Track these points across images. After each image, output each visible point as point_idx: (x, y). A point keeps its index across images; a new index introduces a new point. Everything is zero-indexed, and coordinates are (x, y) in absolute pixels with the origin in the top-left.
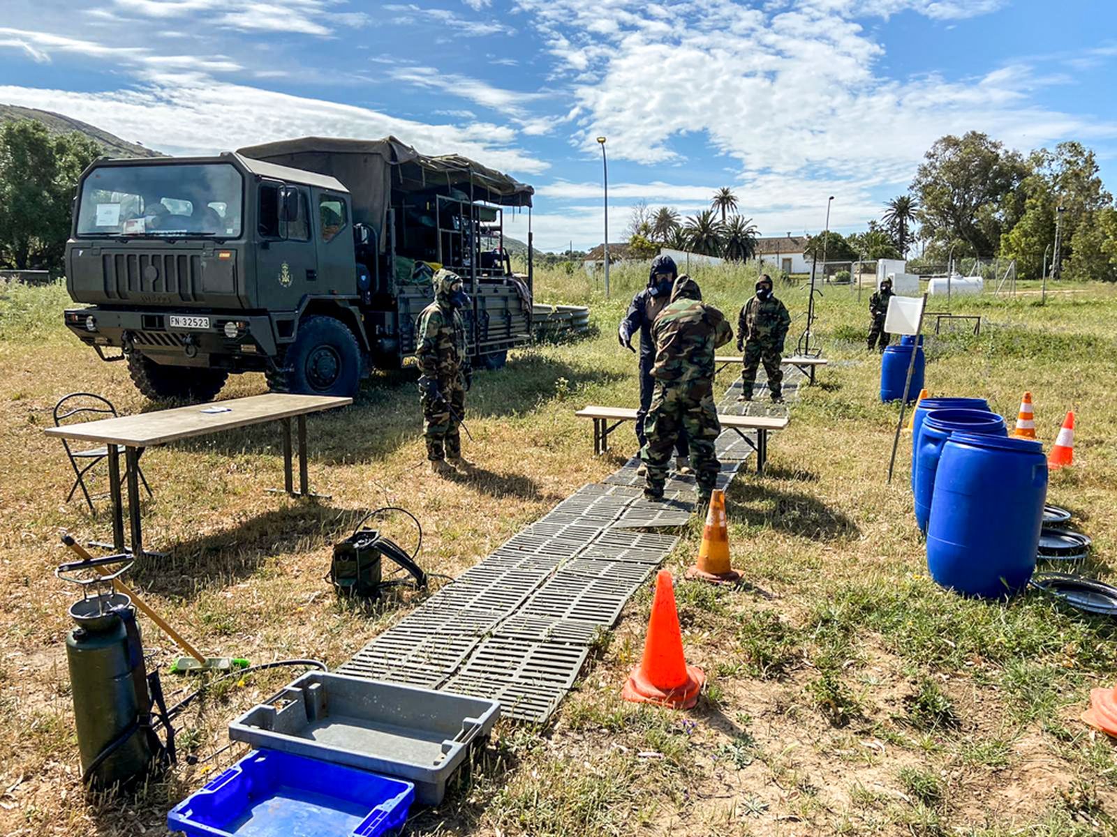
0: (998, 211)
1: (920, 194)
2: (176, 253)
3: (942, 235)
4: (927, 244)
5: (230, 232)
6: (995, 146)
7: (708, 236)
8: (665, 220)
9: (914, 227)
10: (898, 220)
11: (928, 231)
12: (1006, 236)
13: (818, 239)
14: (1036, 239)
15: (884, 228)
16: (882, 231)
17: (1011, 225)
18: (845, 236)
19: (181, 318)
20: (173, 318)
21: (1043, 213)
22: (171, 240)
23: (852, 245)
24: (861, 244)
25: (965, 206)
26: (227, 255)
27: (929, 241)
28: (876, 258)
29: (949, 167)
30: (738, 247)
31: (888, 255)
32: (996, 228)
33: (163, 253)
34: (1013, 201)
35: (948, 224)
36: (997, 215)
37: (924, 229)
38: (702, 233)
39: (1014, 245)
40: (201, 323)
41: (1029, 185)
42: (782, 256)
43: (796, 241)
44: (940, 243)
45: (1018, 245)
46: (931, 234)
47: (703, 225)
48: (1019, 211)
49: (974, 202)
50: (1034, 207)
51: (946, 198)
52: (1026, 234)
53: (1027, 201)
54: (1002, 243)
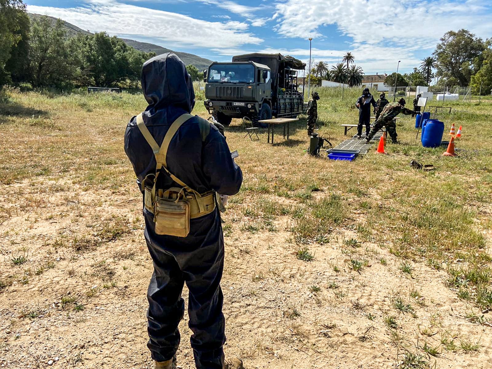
0: (471, 65)
1: (437, 57)
2: (237, 87)
3: (446, 75)
4: (439, 79)
5: (251, 81)
6: (471, 35)
7: (341, 75)
8: (321, 67)
9: (434, 71)
10: (427, 68)
11: (440, 73)
12: (473, 76)
13: (390, 76)
14: (486, 78)
15: (420, 71)
16: (419, 72)
17: (476, 71)
18: (402, 74)
19: (237, 103)
20: (234, 103)
21: (490, 66)
22: (235, 83)
23: (405, 79)
24: (409, 78)
25: (457, 63)
26: (250, 87)
27: (440, 77)
28: (416, 85)
29: (450, 45)
30: (354, 79)
31: (421, 84)
32: (470, 72)
33: (233, 87)
34: (478, 61)
35: (449, 70)
36: (470, 67)
37: (438, 72)
38: (339, 73)
39: (476, 80)
40: (242, 104)
41: (486, 54)
42: (373, 83)
43: (380, 77)
44: (445, 79)
45: (478, 80)
46: (441, 74)
47: (339, 70)
48: (480, 65)
49: (461, 61)
50: (486, 64)
51: (448, 59)
52: (482, 76)
53: (484, 61)
54: (471, 79)
